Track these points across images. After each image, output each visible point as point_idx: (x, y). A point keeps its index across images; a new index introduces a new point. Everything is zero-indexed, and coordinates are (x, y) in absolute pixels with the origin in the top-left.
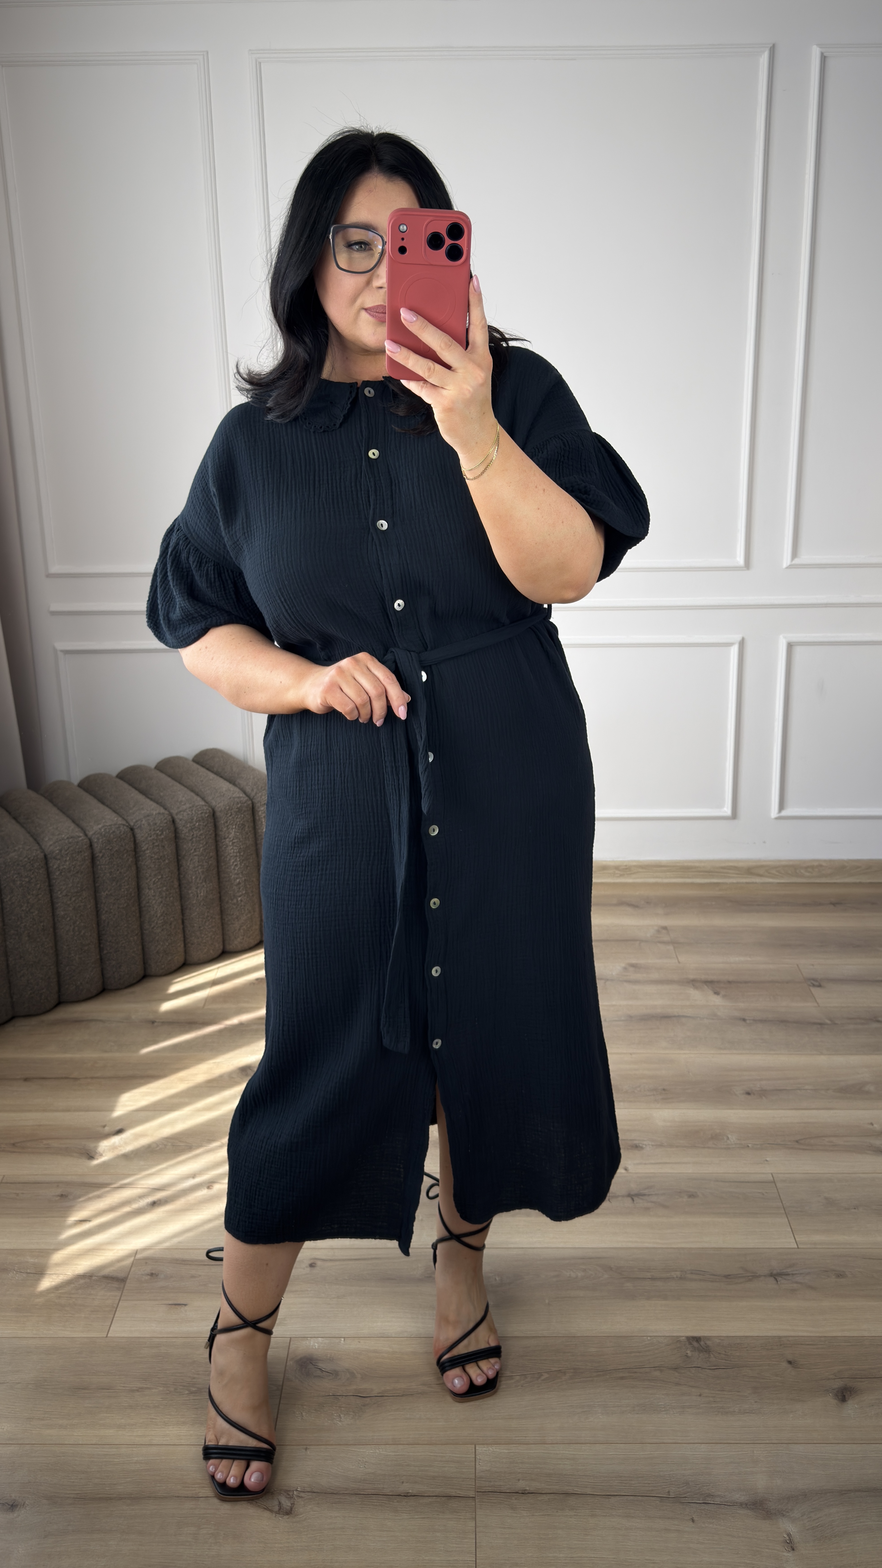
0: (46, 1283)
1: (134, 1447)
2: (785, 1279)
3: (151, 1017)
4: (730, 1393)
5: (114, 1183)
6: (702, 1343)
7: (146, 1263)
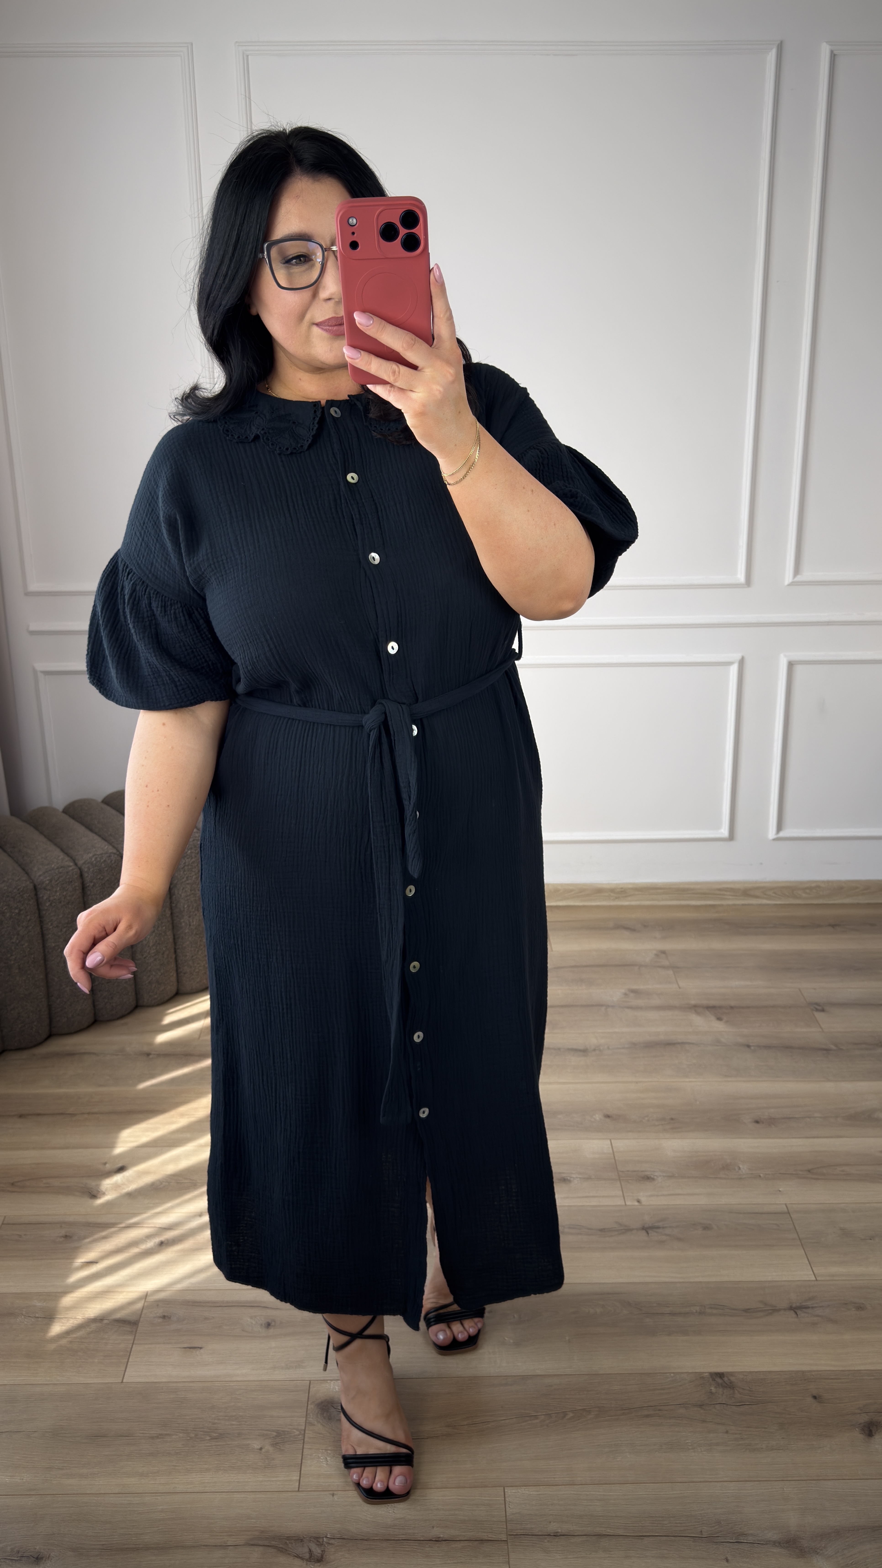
0: (57, 1329)
1: (159, 1496)
2: (806, 1313)
3: (146, 1049)
4: (757, 1430)
5: (120, 1223)
6: (726, 1379)
7: (158, 1305)
